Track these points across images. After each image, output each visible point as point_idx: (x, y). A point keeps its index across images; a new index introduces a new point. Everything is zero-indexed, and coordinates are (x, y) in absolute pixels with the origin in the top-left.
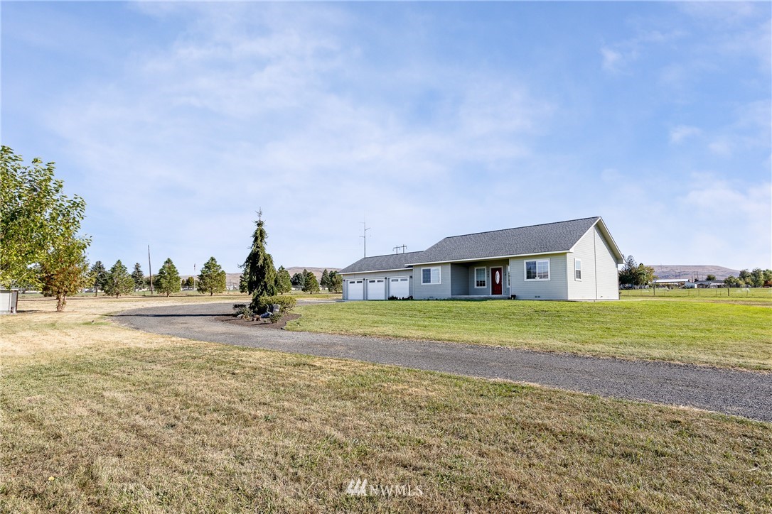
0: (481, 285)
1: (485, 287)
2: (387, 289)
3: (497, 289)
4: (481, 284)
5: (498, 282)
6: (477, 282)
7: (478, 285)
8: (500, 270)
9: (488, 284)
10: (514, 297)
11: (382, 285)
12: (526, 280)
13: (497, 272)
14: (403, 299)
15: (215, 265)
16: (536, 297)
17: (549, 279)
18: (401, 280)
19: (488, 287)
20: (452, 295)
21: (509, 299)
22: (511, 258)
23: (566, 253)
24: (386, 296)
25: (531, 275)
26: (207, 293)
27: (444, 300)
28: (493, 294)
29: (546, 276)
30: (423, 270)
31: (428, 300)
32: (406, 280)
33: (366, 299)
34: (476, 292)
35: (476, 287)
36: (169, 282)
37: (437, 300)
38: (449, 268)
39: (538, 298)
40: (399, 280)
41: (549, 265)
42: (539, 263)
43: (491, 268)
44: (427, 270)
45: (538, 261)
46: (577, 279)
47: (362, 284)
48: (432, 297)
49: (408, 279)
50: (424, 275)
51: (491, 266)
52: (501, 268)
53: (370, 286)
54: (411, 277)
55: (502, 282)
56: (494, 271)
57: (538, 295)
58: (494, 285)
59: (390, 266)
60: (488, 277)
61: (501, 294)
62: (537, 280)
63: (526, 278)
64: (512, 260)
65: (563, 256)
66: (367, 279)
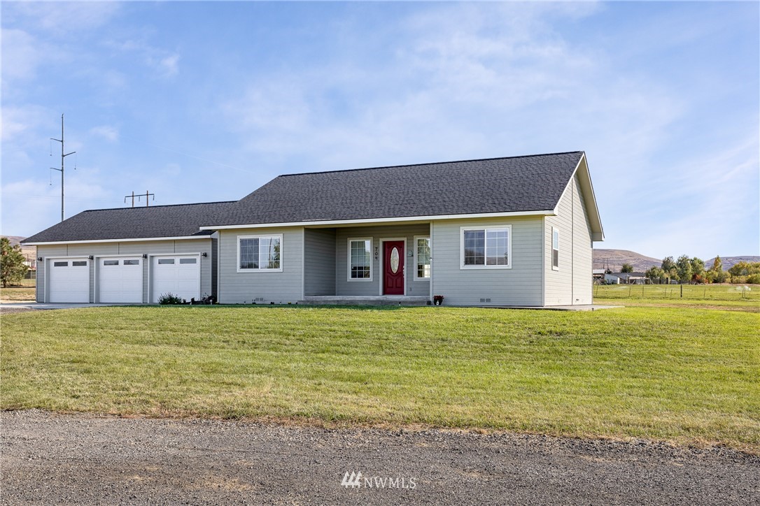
0: (361, 276)
1: (370, 279)
2: (148, 281)
3: (393, 283)
4: (359, 272)
5: (395, 268)
7: (354, 276)
8: (400, 245)
9: (376, 274)
10: (439, 300)
11: (136, 271)
12: (462, 266)
13: (395, 251)
14: (194, 302)
16: (482, 300)
17: (509, 266)
18: (182, 261)
19: (375, 278)
20: (306, 294)
21: (429, 303)
22: (434, 221)
23: (542, 216)
24: (144, 296)
25: (473, 258)
27: (290, 305)
28: (385, 293)
29: (503, 261)
30: (242, 241)
31: (254, 305)
32: (194, 261)
33: (95, 300)
34: (351, 290)
35: (349, 278)
37: (272, 305)
39: (485, 303)
40: (177, 260)
41: (509, 238)
42: (490, 234)
43: (381, 240)
44: (250, 241)
45: (488, 229)
47: (86, 269)
48: (262, 299)
49: (198, 259)
50: (243, 250)
51: (382, 237)
52: (403, 241)
53: (107, 272)
54: (205, 255)
55: (405, 271)
56: (388, 247)
57: (485, 297)
58: (388, 274)
59: (154, 229)
60: (376, 258)
61: (402, 293)
62: (485, 266)
63: (463, 263)
64: (435, 226)
65: (539, 222)
66: (98, 258)
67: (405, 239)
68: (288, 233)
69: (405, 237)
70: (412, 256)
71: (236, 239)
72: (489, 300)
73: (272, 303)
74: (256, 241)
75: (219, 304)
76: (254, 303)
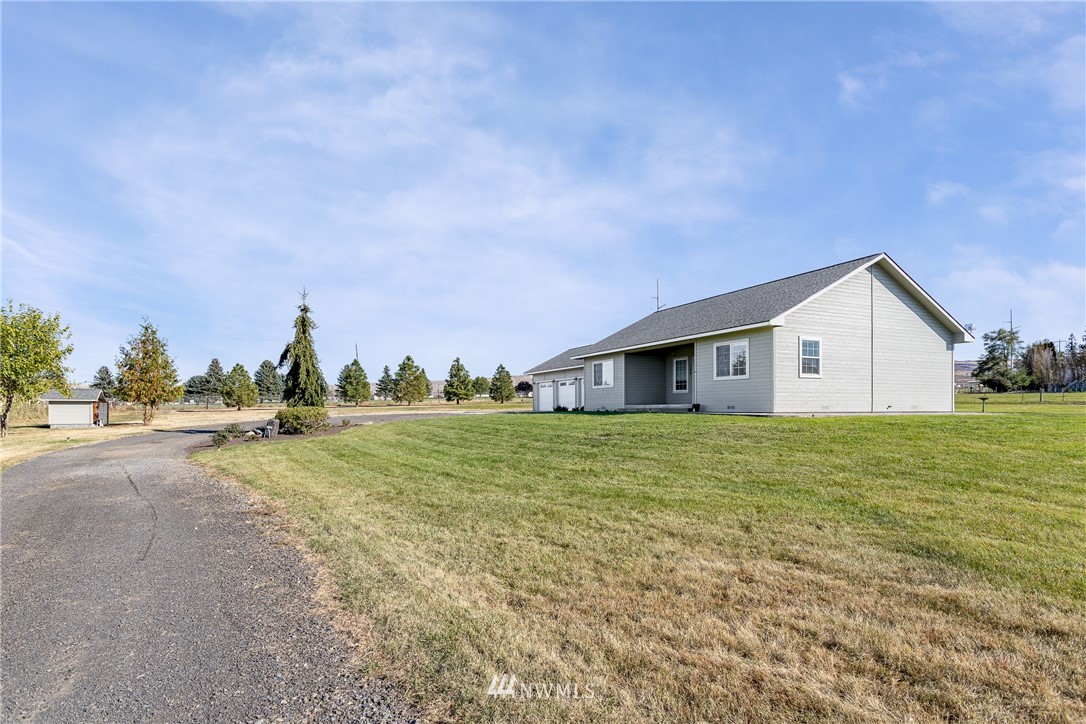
6: (677, 382)
15: (411, 367)
26: (405, 403)
35: (674, 391)
36: (355, 389)
38: (622, 360)
46: (802, 375)
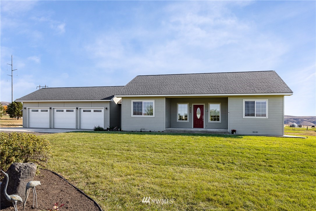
1: (188, 121)
2: (79, 119)
3: (198, 123)
4: (184, 118)
5: (199, 116)
6: (180, 116)
7: (180, 119)
8: (201, 107)
9: (190, 119)
10: (234, 132)
11: (73, 115)
13: (198, 109)
17: (267, 117)
18: (95, 111)
19: (190, 121)
20: (166, 128)
23: (283, 96)
24: (77, 125)
28: (194, 127)
29: (264, 115)
30: (134, 103)
33: (52, 127)
34: (178, 126)
35: (178, 121)
38: (164, 102)
39: (255, 134)
40: (92, 110)
41: (267, 105)
42: (257, 103)
43: (193, 104)
44: (138, 103)
45: (257, 101)
47: (48, 113)
48: (144, 129)
49: (103, 110)
50: (134, 107)
51: (194, 103)
52: (203, 105)
53: (58, 115)
54: (106, 108)
55: (204, 118)
56: (196, 107)
57: (255, 131)
58: (196, 119)
59: (81, 96)
60: (191, 112)
61: (203, 127)
62: (255, 117)
63: (244, 116)
64: (231, 99)
65: (282, 98)
66: (54, 108)
67: (204, 104)
68: (157, 100)
69: (204, 103)
70: (208, 111)
71: (131, 102)
72: (257, 132)
73: (150, 131)
74: (141, 103)
75: (123, 131)
76: (141, 131)
